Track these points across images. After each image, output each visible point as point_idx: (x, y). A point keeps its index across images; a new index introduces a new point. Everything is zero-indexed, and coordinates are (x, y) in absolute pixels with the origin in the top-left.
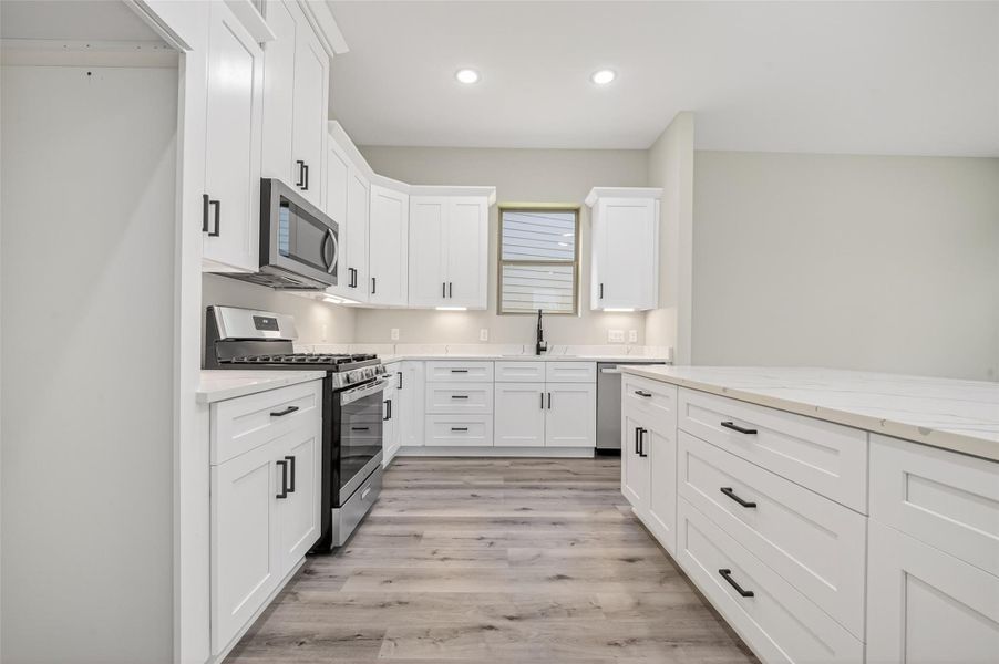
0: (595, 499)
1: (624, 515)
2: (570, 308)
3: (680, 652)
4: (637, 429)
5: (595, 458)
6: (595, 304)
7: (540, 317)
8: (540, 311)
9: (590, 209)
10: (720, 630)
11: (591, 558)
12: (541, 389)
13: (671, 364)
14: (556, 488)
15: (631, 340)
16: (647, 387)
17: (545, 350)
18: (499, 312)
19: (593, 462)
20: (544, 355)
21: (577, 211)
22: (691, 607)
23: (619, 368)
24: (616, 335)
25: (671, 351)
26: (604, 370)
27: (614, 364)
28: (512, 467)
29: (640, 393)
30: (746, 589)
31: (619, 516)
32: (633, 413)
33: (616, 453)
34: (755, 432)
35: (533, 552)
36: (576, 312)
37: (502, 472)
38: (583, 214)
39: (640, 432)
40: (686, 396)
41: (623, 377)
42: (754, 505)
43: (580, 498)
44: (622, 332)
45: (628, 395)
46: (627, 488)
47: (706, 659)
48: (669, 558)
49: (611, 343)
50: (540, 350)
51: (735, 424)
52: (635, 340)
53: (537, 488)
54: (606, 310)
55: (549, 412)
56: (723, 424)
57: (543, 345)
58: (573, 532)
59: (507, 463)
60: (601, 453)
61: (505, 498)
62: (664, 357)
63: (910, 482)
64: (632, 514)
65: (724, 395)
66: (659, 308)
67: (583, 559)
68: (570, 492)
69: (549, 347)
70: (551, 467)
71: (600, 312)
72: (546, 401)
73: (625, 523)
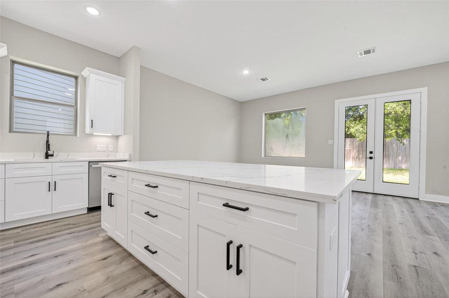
0: (86, 234)
1: (103, 238)
2: (72, 131)
3: (128, 290)
4: (109, 194)
5: (88, 213)
6: (88, 130)
7: (48, 136)
8: (48, 132)
9: (85, 79)
10: (146, 272)
11: (81, 267)
12: (49, 179)
13: (130, 161)
14: (60, 236)
15: (109, 150)
16: (114, 172)
17: (52, 155)
18: (11, 131)
19: (86, 215)
20: (50, 159)
21: (76, 78)
22: (134, 268)
23: (100, 164)
24: (101, 147)
25: (130, 155)
26: (93, 166)
27: (97, 162)
28: (22, 232)
29: (110, 176)
30: (154, 251)
31: (100, 239)
32: (107, 186)
33: (99, 208)
34: (157, 187)
35: (38, 279)
36: (76, 135)
37: (12, 238)
38: (80, 80)
39: (110, 195)
40: (132, 175)
41: (102, 169)
42: (157, 216)
43: (74, 237)
44: (105, 146)
45: (105, 178)
46: (104, 224)
47: (139, 288)
48: (125, 250)
49: (98, 152)
50: (47, 156)
51: (151, 185)
52: (112, 150)
53: (44, 240)
54: (94, 134)
55: (54, 193)
56: (146, 185)
57: (50, 153)
58: (70, 257)
59: (19, 230)
60: (91, 210)
61: (15, 254)
62: (127, 158)
63: (199, 196)
64: (108, 236)
65: (146, 173)
66: (124, 134)
67: (76, 269)
68: (69, 236)
69: (55, 154)
70: (56, 225)
71: (91, 135)
72: (52, 187)
73: (103, 241)
